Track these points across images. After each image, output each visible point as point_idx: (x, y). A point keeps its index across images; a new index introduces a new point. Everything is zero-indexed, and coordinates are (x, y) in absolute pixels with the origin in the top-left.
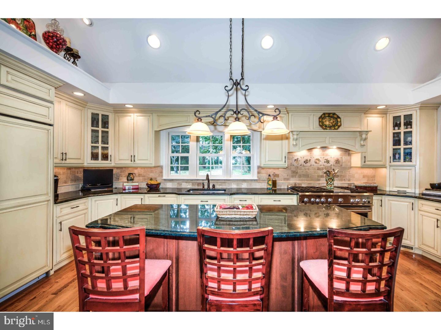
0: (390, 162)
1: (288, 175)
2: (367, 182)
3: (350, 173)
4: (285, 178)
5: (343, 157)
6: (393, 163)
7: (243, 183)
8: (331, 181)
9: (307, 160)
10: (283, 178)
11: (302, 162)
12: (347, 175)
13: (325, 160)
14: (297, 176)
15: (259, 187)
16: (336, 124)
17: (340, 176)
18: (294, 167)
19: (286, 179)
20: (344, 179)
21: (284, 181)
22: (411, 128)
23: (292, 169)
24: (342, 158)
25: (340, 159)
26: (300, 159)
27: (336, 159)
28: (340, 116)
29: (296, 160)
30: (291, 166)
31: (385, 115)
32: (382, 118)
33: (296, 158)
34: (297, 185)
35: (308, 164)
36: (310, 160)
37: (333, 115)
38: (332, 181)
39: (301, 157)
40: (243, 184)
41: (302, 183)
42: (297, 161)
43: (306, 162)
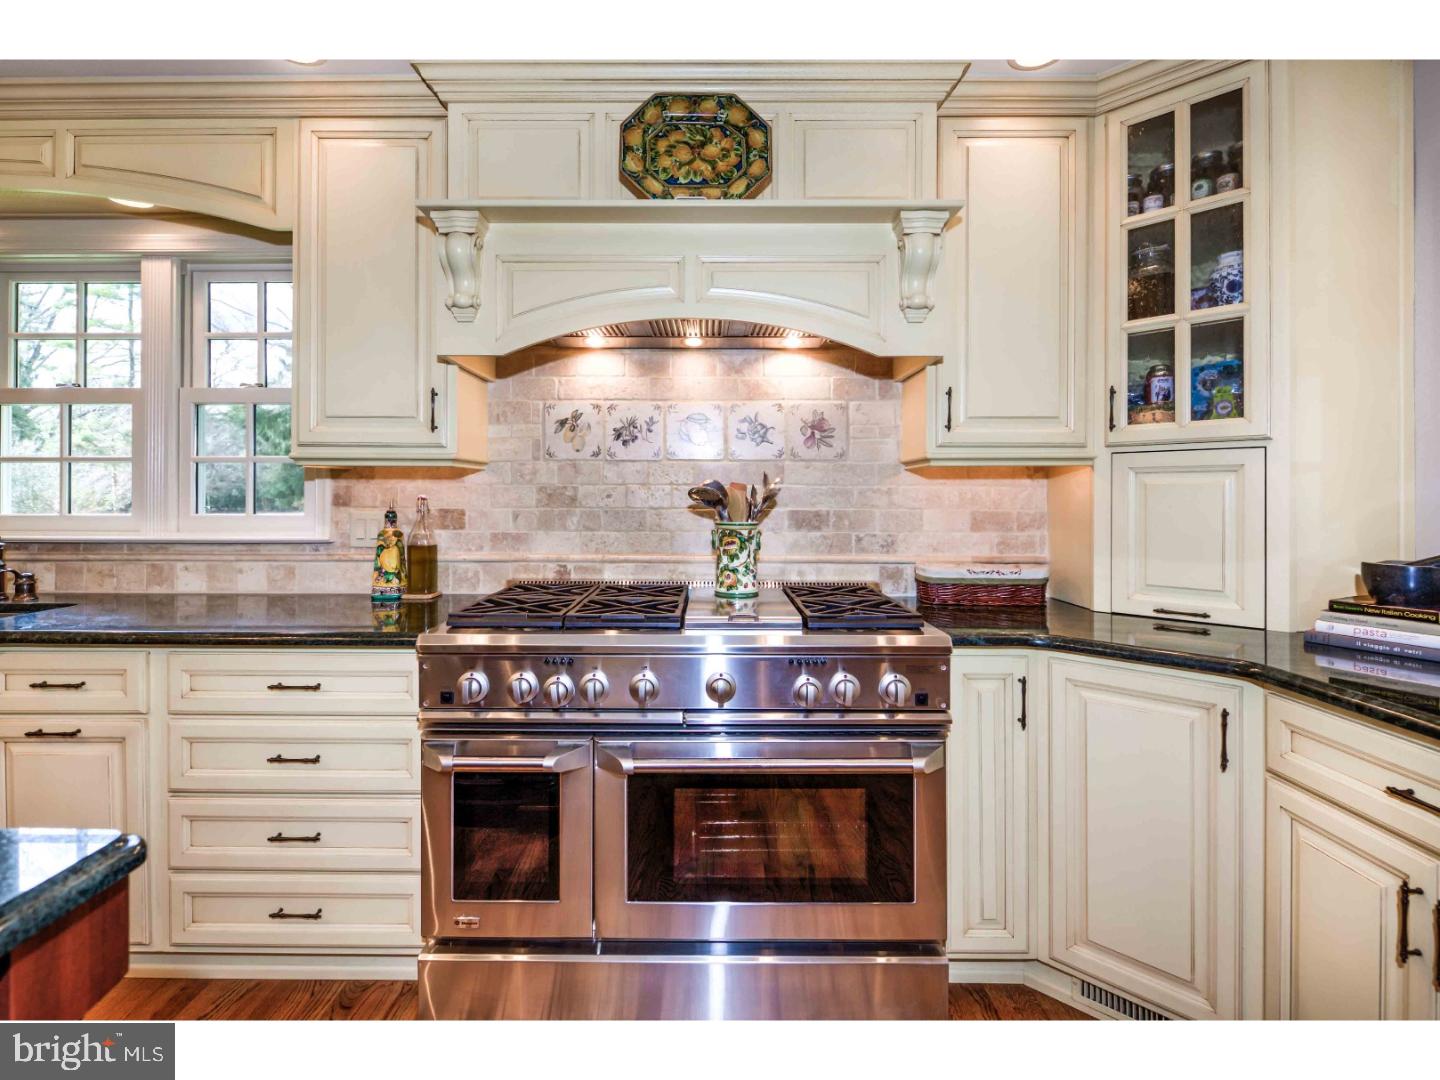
0: (1112, 427)
1: (516, 517)
2: (995, 554)
3: (891, 504)
4: (501, 530)
5: (852, 405)
6: (1127, 432)
7: (244, 565)
8: (734, 548)
9: (632, 424)
10: (488, 533)
11: (599, 434)
12: (877, 512)
13: (744, 420)
14: (573, 521)
15: (343, 588)
16: (738, 166)
17: (832, 519)
18: (554, 466)
19: (505, 536)
20: (859, 540)
21: (493, 548)
22: (1239, 184)
23: (543, 479)
24: (844, 409)
25: (833, 419)
26: (589, 416)
27: (810, 419)
28: (764, 114)
29: (570, 424)
30: (536, 458)
31: (1078, 124)
32: (1060, 141)
33: (564, 411)
34: (574, 577)
35: (640, 449)
36: (651, 422)
37: (721, 105)
38: (742, 549)
39: (597, 407)
40: (241, 571)
41: (603, 562)
42: (573, 429)
43: (626, 434)
